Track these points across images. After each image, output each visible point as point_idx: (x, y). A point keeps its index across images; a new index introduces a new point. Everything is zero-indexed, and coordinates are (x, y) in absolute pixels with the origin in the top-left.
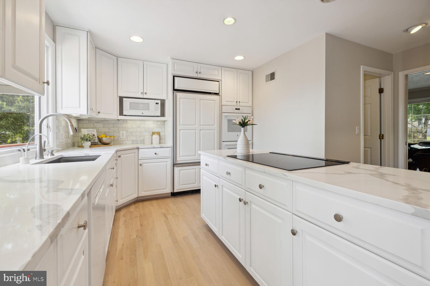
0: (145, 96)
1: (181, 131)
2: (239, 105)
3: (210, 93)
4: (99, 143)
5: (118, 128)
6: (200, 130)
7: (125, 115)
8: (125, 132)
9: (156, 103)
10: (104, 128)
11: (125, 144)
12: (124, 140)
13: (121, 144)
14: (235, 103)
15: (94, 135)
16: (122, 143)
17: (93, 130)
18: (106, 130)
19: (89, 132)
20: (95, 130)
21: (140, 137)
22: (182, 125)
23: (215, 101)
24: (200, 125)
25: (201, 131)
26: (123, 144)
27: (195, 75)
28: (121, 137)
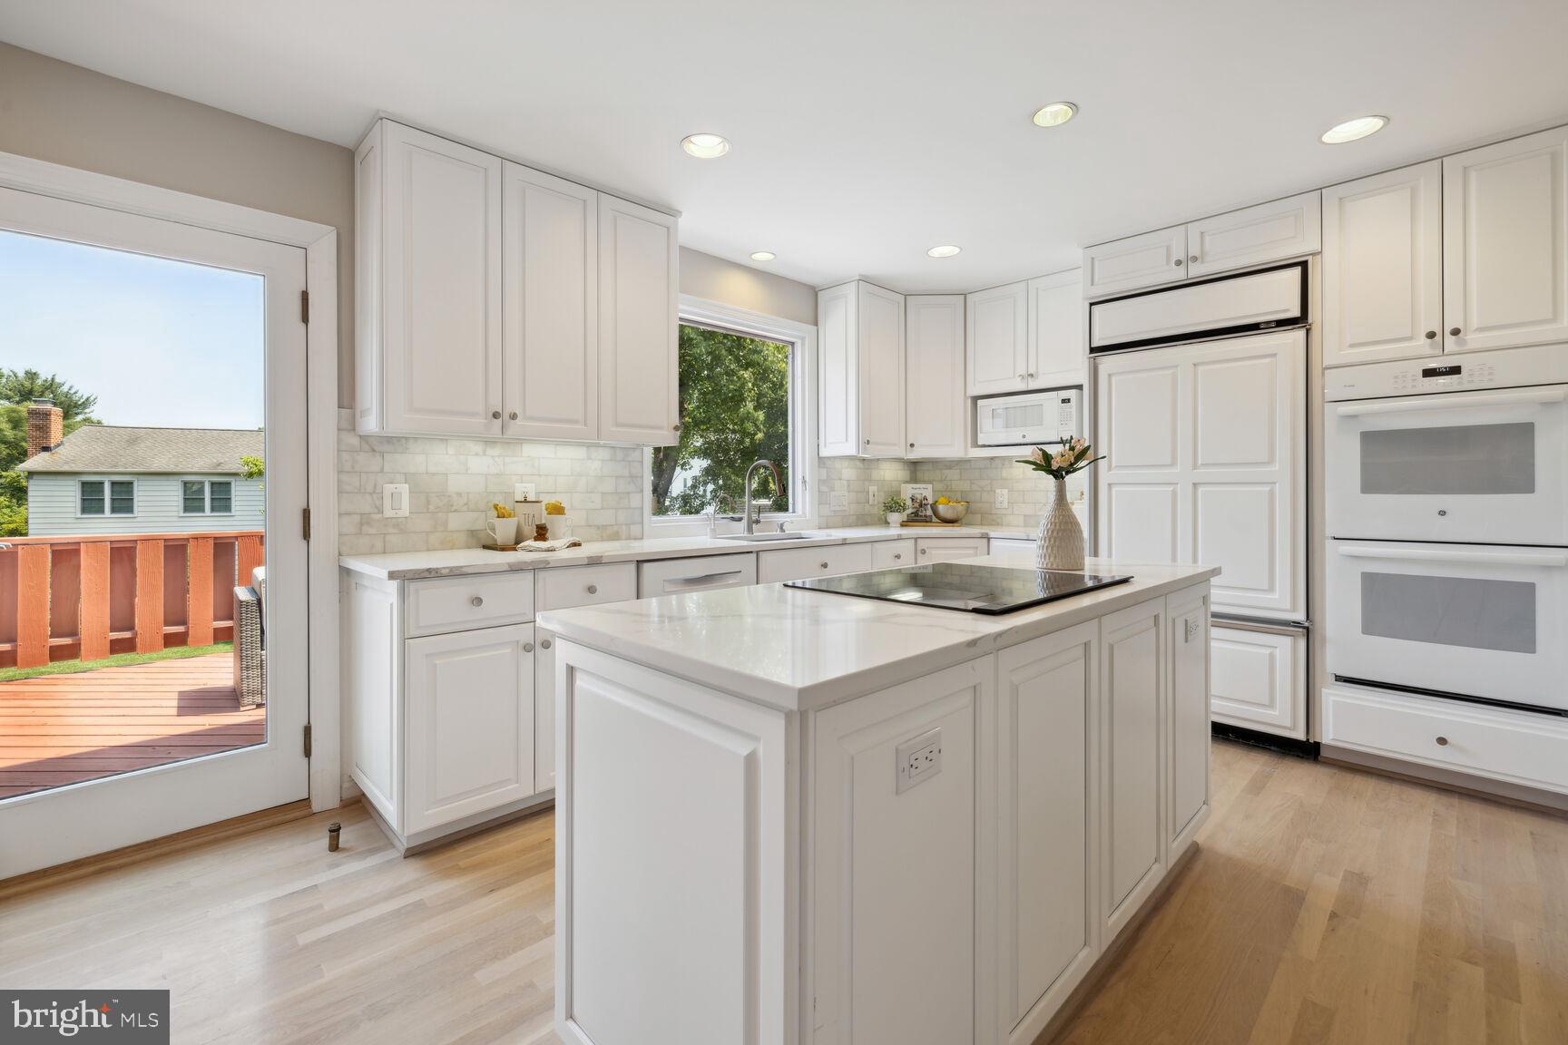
0: (1033, 385)
1: (1115, 489)
2: (1456, 349)
3: (1254, 327)
4: (934, 519)
5: (989, 482)
6: (1194, 484)
7: (984, 446)
8: (1007, 490)
9: (1064, 401)
10: (960, 479)
11: (1008, 525)
12: (1005, 515)
13: (998, 524)
14: (1423, 341)
15: (925, 498)
16: (999, 520)
17: (924, 486)
18: (965, 486)
19: (916, 491)
20: (930, 486)
21: (1045, 505)
22: (1116, 467)
23: (1274, 355)
24: (1195, 467)
25: (1201, 490)
26: (1002, 525)
27: (1178, 275)
28: (998, 505)
